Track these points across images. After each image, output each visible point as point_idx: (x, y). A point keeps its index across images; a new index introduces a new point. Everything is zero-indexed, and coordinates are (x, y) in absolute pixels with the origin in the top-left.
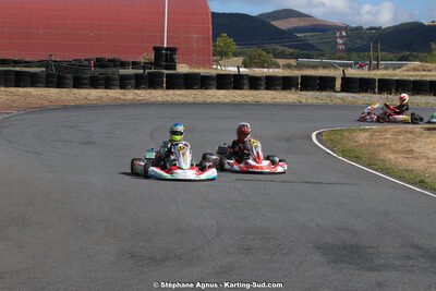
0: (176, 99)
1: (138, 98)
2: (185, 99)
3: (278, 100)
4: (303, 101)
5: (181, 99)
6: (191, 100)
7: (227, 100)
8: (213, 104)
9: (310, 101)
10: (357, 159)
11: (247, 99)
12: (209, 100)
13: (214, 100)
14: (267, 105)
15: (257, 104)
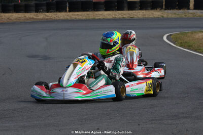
0: (74, 17)
1: (47, 18)
2: (80, 17)
3: (147, 16)
4: (165, 16)
5: (77, 17)
6: (84, 18)
7: (111, 17)
8: (99, 20)
9: (170, 16)
10: (189, 47)
11: (125, 16)
12: (97, 18)
13: (101, 17)
14: (139, 20)
15: (132, 19)
